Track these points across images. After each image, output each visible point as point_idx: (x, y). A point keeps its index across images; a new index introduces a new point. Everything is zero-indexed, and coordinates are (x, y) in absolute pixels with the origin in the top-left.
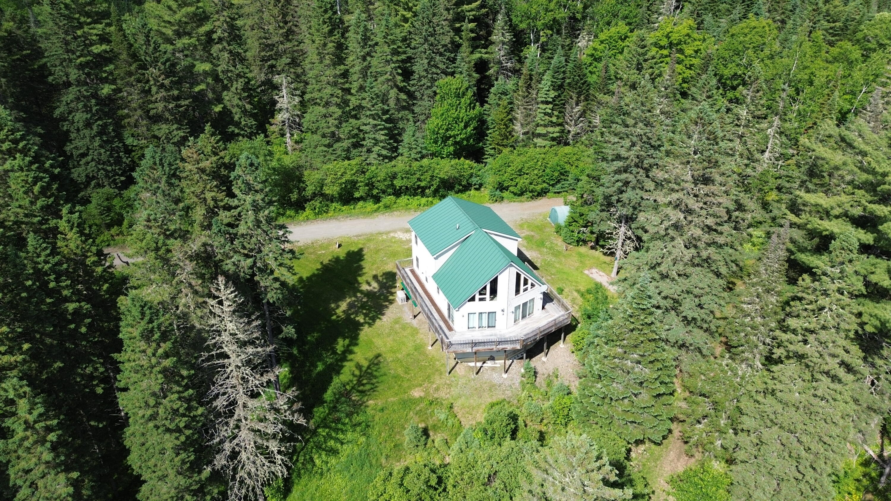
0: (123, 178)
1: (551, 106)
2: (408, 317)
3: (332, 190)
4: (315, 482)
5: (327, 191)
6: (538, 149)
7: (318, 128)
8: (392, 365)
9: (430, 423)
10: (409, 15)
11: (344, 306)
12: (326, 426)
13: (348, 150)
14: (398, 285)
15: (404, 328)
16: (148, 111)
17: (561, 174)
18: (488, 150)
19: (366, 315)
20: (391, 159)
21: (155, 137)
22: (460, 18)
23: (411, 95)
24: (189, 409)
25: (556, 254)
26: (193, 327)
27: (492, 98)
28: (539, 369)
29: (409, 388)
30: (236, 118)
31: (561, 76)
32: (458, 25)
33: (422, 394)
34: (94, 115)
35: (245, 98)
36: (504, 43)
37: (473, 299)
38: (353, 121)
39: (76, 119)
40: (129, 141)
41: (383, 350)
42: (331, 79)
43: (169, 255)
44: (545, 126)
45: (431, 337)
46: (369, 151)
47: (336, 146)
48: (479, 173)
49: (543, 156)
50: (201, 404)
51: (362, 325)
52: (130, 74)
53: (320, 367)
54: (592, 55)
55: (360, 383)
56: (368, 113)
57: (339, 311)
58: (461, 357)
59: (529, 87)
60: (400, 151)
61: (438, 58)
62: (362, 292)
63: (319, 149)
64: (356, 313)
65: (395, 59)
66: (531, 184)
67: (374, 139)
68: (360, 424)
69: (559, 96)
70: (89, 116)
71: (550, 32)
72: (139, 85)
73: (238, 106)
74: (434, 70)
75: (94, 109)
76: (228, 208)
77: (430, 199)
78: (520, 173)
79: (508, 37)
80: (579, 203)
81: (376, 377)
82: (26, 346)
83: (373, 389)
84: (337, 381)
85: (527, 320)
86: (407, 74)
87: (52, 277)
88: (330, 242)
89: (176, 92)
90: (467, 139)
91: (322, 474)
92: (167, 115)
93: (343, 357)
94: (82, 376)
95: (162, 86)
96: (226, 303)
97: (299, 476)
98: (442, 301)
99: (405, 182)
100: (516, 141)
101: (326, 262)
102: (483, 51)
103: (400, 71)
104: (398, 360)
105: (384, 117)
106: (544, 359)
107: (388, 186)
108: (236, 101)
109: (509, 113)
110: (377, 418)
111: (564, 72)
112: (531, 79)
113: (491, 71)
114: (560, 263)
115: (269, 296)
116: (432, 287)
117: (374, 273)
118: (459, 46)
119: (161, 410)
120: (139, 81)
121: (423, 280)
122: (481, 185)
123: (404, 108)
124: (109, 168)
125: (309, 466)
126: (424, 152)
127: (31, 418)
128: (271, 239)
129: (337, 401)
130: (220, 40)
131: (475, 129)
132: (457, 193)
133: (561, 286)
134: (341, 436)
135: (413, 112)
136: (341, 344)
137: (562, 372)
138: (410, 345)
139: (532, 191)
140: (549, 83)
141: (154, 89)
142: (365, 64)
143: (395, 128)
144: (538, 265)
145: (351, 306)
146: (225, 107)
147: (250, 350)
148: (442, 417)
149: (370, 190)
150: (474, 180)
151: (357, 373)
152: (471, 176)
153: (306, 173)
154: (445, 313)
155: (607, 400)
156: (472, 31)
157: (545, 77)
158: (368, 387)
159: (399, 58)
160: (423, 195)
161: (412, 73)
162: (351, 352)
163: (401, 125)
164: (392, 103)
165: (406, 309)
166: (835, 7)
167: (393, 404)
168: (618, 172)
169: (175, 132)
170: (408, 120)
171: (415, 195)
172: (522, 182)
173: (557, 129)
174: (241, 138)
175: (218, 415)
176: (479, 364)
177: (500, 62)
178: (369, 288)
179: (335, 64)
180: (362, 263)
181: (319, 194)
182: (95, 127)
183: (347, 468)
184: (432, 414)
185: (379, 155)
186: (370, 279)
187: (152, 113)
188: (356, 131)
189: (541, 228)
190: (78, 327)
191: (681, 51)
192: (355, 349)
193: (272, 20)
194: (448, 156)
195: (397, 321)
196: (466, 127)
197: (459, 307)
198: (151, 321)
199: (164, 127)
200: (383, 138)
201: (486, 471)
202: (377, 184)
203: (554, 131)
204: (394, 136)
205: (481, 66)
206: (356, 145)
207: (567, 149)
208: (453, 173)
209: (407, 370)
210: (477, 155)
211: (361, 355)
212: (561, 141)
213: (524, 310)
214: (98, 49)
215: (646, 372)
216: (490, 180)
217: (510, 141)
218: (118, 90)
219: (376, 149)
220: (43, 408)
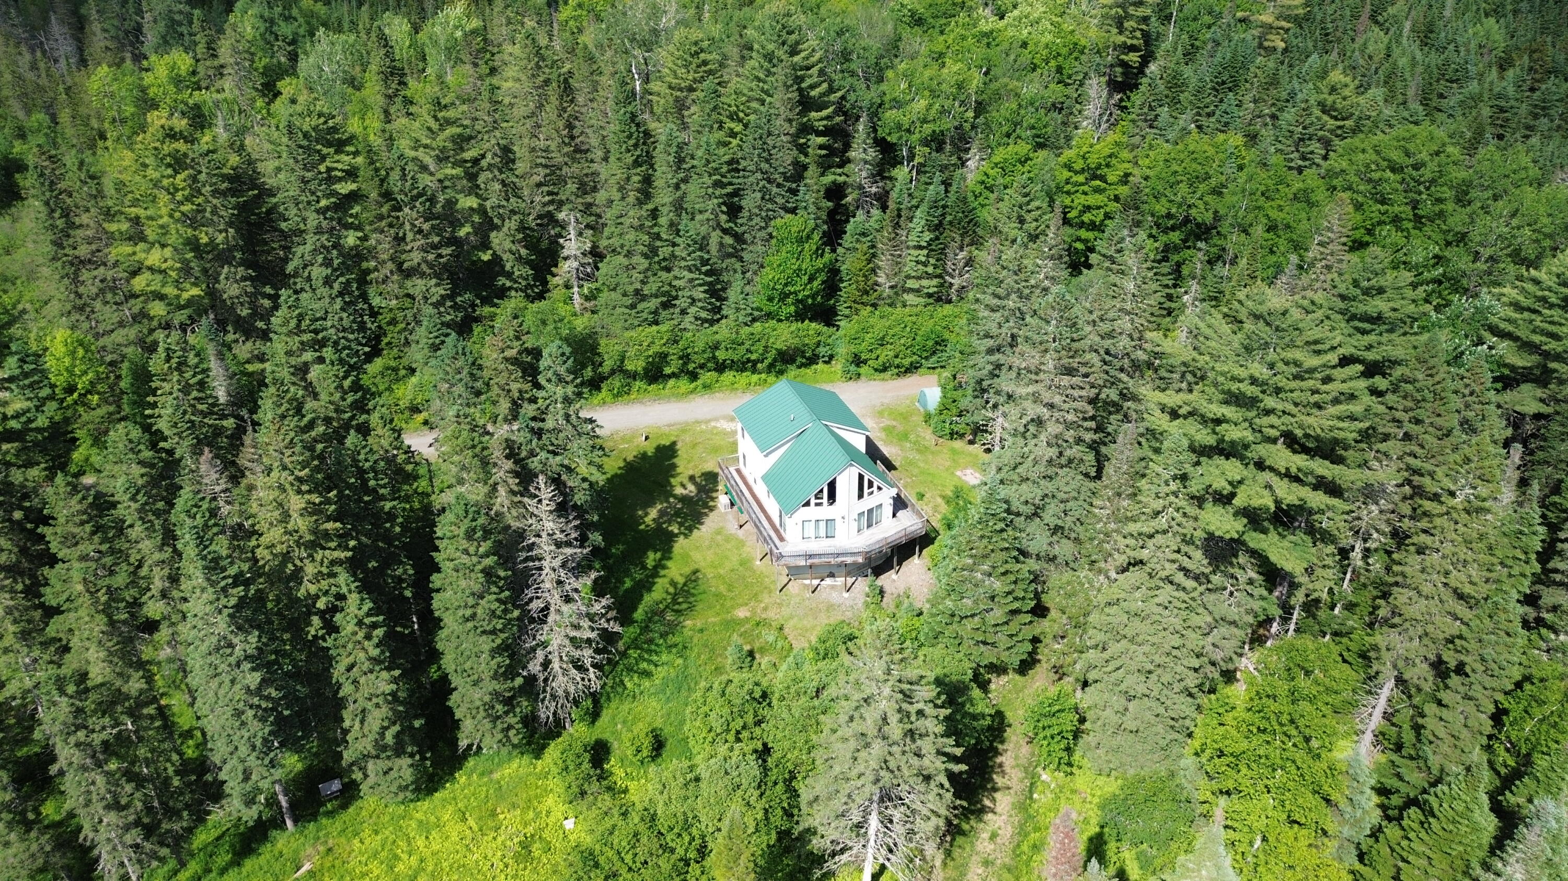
0: (367, 349)
1: (925, 252)
2: (732, 527)
3: (635, 365)
4: (626, 707)
5: (630, 366)
6: (907, 310)
7: (617, 285)
8: (713, 582)
9: (757, 645)
10: (738, 128)
11: (653, 513)
12: (637, 648)
13: (655, 312)
14: (720, 487)
15: (727, 539)
16: (402, 264)
17: (937, 343)
18: (842, 309)
19: (681, 525)
20: (712, 322)
21: (408, 295)
22: (806, 129)
23: (739, 238)
24: (505, 611)
25: (922, 450)
26: (509, 527)
27: (848, 240)
28: (887, 588)
29: (733, 607)
30: (508, 267)
31: (940, 211)
32: (802, 141)
33: (748, 614)
34: (335, 270)
35: (520, 241)
36: (866, 162)
37: (807, 504)
38: (664, 275)
39: (314, 275)
40: (376, 301)
41: (702, 565)
42: (636, 223)
43: (485, 453)
44: (919, 278)
45: (760, 549)
46: (684, 312)
47: (640, 306)
48: (830, 341)
49: (914, 319)
50: (516, 607)
51: (676, 535)
52: (381, 218)
53: (628, 584)
54: (983, 182)
55: (675, 601)
56: (683, 264)
57: (648, 520)
58: (795, 572)
59: (897, 225)
60: (724, 312)
61: (775, 190)
62: (675, 496)
63: (619, 310)
64: (670, 522)
65: (717, 193)
66: (896, 356)
67: (690, 297)
68: (676, 645)
69: (937, 238)
70: (329, 271)
71: (927, 150)
72: (392, 231)
73: (511, 251)
74: (770, 206)
75: (336, 262)
76: (533, 400)
77: (763, 376)
78: (882, 342)
79: (872, 153)
80: (952, 385)
81: (693, 595)
82: (352, 543)
83: (691, 608)
84: (649, 599)
85: (873, 530)
86: (734, 212)
87: (371, 475)
88: (634, 434)
89: (436, 239)
90: (813, 296)
91: (634, 697)
92: (424, 267)
93: (655, 572)
94: (393, 577)
95: (420, 231)
96: (545, 502)
97: (609, 699)
98: (773, 508)
99: (730, 354)
100: (879, 298)
101: (630, 458)
102: (839, 171)
103: (724, 208)
104: (720, 576)
105: (704, 269)
106: (894, 576)
107: (708, 360)
108: (508, 245)
109: (869, 261)
110: (695, 640)
111: (944, 207)
112: (899, 216)
113: (849, 199)
114: (926, 462)
115: (576, 497)
116: (761, 490)
117: (691, 472)
118: (805, 167)
119: (479, 611)
120: (391, 225)
121: (751, 482)
122: (831, 357)
123: (730, 255)
124: (351, 337)
125: (620, 690)
126: (756, 313)
127: (361, 613)
128: (579, 434)
129: (650, 620)
130: (490, 167)
131: (823, 282)
132: (799, 367)
133: (922, 490)
134: (655, 658)
135: (741, 259)
136: (651, 558)
137: (914, 593)
138: (735, 559)
139: (898, 367)
140: (923, 222)
141: (410, 236)
142: (679, 194)
143: (718, 281)
144: (896, 464)
145: (662, 513)
146: (494, 253)
147: (569, 551)
148: (771, 639)
149: (685, 364)
150: (822, 350)
151: (672, 590)
152: (818, 344)
153: (603, 342)
154: (777, 521)
155: (957, 619)
156: (821, 147)
157: (918, 213)
158: (684, 606)
159: (724, 191)
160: (754, 371)
161: (740, 208)
162: (664, 567)
163: (725, 277)
164: (713, 250)
165: (730, 517)
166: (1344, 99)
167: (714, 624)
168: (990, 351)
169: (433, 290)
170: (735, 271)
171: (743, 370)
172: (886, 354)
173: (935, 282)
174: (513, 293)
175: (532, 620)
176: (816, 582)
177: (861, 187)
178: (684, 492)
179: (640, 203)
180: (675, 460)
181: (620, 370)
182: (336, 286)
183: (663, 691)
184: (759, 636)
185: (697, 319)
186: (686, 481)
187: (405, 266)
188: (666, 288)
189: (905, 417)
190: (392, 526)
191: (1103, 178)
192: (669, 564)
193: (555, 135)
194: (787, 319)
195: (719, 532)
196: (811, 279)
197: (792, 512)
198: (474, 520)
199: (420, 282)
200: (702, 296)
201: (815, 684)
202: (695, 357)
203: (930, 285)
204: (717, 293)
205: (835, 192)
206: (666, 305)
207: (948, 309)
208: (794, 342)
209: (730, 588)
210: (827, 316)
211: (675, 570)
212: (940, 298)
213: (870, 518)
214: (345, 188)
215: (998, 585)
216: (843, 350)
217: (872, 298)
218: (365, 238)
219: (692, 310)
220: (368, 605)
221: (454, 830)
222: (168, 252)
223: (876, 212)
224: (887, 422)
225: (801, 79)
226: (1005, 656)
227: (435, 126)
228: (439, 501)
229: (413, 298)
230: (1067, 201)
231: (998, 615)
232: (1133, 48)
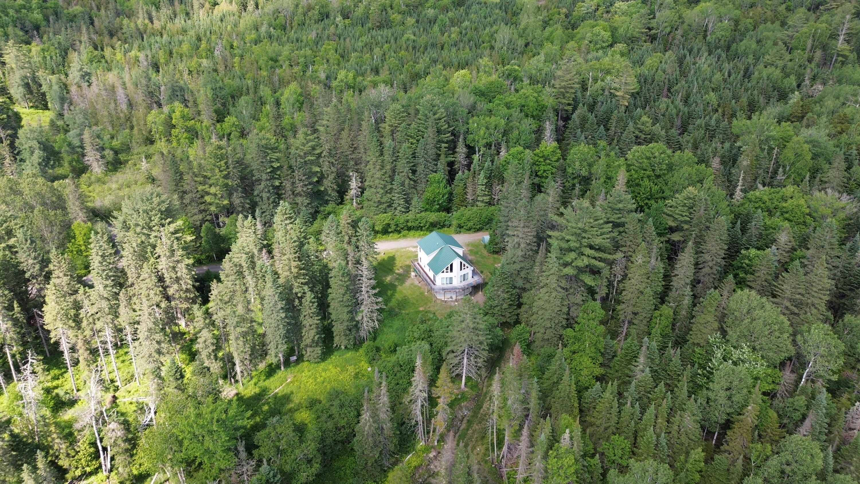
1: (485, 186)
2: (416, 282)
3: (378, 228)
4: (385, 336)
6: (478, 208)
7: (371, 199)
8: (411, 300)
9: (427, 318)
10: (414, 141)
11: (389, 278)
13: (385, 209)
14: (412, 270)
15: (415, 286)
17: (489, 220)
18: (454, 207)
19: (399, 282)
20: (406, 212)
22: (440, 141)
23: (416, 182)
24: (351, 300)
25: (483, 257)
26: (353, 274)
27: (456, 182)
29: (418, 307)
30: (329, 192)
31: (490, 172)
32: (438, 146)
33: (423, 309)
35: (334, 183)
36: (462, 153)
37: (443, 272)
38: (388, 195)
41: (407, 294)
42: (379, 177)
43: (345, 251)
44: (482, 196)
45: (427, 289)
46: (395, 209)
47: (380, 207)
48: (449, 219)
49: (481, 211)
50: (354, 299)
51: (397, 285)
52: (288, 175)
54: (506, 161)
55: (399, 306)
56: (396, 191)
57: (388, 280)
59: (474, 177)
60: (410, 209)
61: (429, 164)
62: (396, 273)
63: (372, 208)
64: (395, 282)
65: (408, 166)
66: (474, 225)
67: (398, 203)
69: (489, 182)
70: (269, 194)
71: (485, 149)
72: (291, 180)
73: (331, 187)
74: (427, 170)
77: (425, 232)
78: (469, 220)
79: (465, 150)
80: (493, 234)
81: (405, 304)
83: (404, 308)
84: (390, 305)
85: (465, 281)
86: (414, 172)
88: (380, 252)
89: (307, 183)
90: (444, 202)
91: (387, 333)
93: (391, 297)
95: (301, 180)
96: (365, 266)
97: (381, 332)
98: (431, 274)
99: (413, 224)
100: (468, 203)
102: (452, 156)
103: (410, 171)
104: (413, 298)
105: (403, 193)
107: (405, 226)
108: (330, 184)
109: (464, 190)
110: (406, 317)
111: (491, 170)
112: (475, 173)
113: (456, 167)
114: (484, 261)
116: (427, 269)
117: (401, 265)
118: (439, 155)
119: (344, 299)
120: (291, 178)
121: (423, 267)
122: (450, 225)
123: (412, 188)
125: (385, 329)
126: (422, 209)
127: (311, 298)
130: (325, 156)
131: (447, 197)
132: (438, 229)
133: (483, 270)
135: (416, 189)
136: (389, 293)
137: (479, 302)
138: (418, 293)
139: (475, 229)
140: (484, 176)
141: (297, 182)
142: (393, 165)
143: (408, 197)
145: (392, 279)
146: (325, 188)
147: (371, 282)
148: (431, 316)
149: (396, 228)
150: (447, 223)
151: (397, 302)
152: (445, 220)
154: (432, 279)
156: (446, 148)
157: (482, 172)
158: (402, 307)
159: (411, 165)
160: (422, 230)
161: (416, 171)
162: (394, 295)
163: (411, 196)
164: (407, 186)
165: (415, 279)
166: (647, 127)
167: (412, 312)
169: (305, 201)
170: (414, 194)
171: (418, 230)
172: (470, 224)
173: (488, 197)
174: (331, 202)
175: (359, 303)
176: (446, 299)
177: (460, 162)
178: (399, 272)
179: (381, 169)
180: (395, 261)
183: (397, 332)
184: (427, 315)
185: (400, 211)
186: (399, 268)
188: (389, 200)
189: (477, 246)
191: (550, 160)
192: (396, 294)
194: (434, 211)
195: (412, 284)
196: (443, 196)
197: (438, 275)
198: (344, 270)
200: (402, 203)
202: (400, 225)
203: (486, 199)
204: (408, 202)
205: (451, 164)
206: (390, 206)
207: (493, 208)
208: (436, 219)
209: (417, 301)
210: (448, 210)
211: (398, 296)
212: (490, 204)
213: (464, 277)
214: (276, 165)
215: (506, 296)
216: (455, 222)
217: (465, 204)
218: (281, 183)
219: (399, 208)
220: (313, 296)
221: (334, 371)
222: (218, 187)
223: (466, 171)
224: (470, 248)
225: (438, 123)
226: (508, 320)
227: (305, 142)
228: (330, 265)
229: (297, 204)
230: (537, 169)
231: (505, 306)
232: (569, 104)
